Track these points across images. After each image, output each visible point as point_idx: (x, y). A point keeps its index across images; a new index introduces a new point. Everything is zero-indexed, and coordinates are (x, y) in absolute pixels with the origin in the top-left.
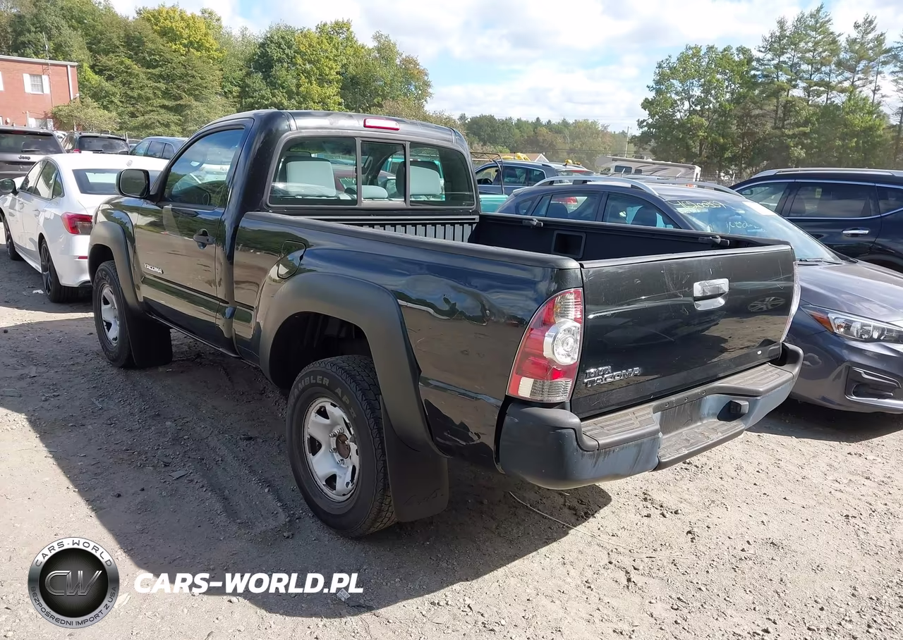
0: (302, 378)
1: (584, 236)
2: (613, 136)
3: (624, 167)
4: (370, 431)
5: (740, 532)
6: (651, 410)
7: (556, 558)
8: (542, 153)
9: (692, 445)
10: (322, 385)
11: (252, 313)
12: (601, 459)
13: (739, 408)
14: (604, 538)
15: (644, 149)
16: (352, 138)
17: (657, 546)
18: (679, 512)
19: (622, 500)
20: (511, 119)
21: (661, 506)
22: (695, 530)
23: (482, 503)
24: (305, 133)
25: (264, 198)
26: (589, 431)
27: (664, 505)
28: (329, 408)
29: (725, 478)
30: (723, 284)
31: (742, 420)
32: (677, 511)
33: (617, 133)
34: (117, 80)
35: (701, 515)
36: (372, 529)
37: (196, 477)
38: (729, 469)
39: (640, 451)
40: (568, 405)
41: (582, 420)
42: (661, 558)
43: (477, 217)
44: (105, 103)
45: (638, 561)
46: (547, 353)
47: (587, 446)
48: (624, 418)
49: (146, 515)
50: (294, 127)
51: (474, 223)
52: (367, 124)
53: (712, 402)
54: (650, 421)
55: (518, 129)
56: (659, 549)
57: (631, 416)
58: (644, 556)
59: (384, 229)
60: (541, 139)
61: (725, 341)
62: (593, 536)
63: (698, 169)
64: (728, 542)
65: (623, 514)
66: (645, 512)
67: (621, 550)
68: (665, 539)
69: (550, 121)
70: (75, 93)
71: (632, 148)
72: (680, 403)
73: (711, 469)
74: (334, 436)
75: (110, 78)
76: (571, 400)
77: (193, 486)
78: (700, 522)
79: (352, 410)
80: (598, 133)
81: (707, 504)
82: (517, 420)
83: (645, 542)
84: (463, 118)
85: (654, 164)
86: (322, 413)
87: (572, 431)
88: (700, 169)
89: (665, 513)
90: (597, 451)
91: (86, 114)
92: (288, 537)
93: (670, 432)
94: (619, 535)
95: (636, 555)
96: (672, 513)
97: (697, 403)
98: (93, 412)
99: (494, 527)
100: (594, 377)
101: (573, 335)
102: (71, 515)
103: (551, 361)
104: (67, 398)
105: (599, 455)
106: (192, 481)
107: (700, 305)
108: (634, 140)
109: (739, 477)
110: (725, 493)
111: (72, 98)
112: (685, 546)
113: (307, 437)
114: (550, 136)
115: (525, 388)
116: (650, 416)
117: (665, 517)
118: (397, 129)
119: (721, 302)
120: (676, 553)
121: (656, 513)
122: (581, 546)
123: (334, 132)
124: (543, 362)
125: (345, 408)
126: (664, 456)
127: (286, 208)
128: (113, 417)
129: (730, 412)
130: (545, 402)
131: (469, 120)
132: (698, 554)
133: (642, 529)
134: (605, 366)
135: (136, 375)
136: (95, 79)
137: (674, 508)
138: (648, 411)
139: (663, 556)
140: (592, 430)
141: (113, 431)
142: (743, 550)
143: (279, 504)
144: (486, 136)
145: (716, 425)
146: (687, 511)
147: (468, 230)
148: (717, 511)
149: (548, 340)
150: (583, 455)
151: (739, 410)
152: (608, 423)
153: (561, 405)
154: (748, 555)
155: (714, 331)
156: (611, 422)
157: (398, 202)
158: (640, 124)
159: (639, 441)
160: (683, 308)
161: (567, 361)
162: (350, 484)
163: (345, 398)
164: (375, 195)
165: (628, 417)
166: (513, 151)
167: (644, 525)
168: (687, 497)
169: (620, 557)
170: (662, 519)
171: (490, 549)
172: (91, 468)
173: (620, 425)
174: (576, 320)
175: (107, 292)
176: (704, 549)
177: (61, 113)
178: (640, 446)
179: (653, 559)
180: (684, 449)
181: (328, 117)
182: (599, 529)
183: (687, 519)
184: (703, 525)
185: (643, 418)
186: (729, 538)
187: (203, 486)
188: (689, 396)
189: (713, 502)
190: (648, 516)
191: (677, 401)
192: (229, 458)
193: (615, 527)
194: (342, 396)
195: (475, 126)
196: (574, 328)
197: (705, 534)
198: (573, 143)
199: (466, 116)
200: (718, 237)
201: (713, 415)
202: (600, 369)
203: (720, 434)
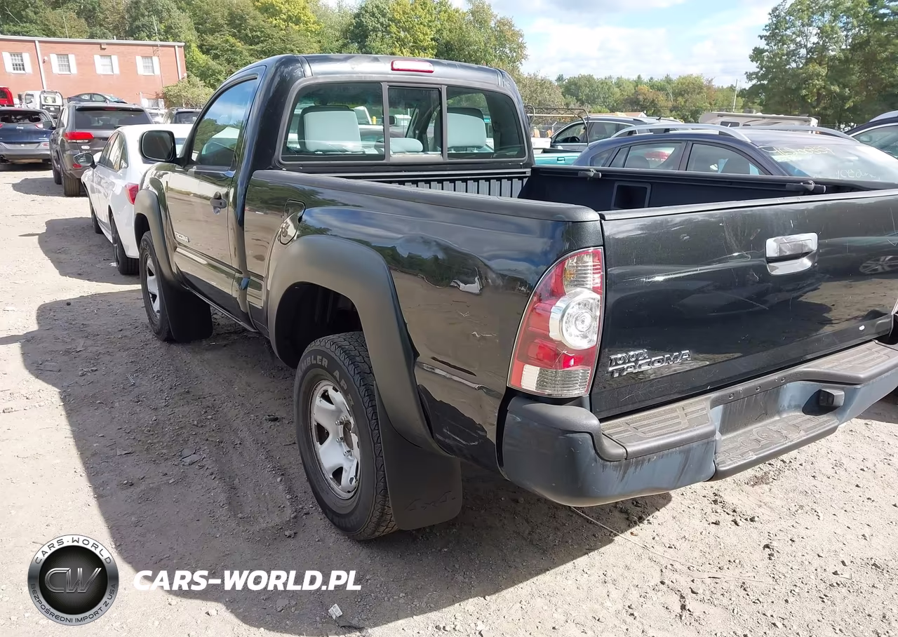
0: (306, 356)
1: (649, 188)
2: (721, 90)
3: (729, 123)
4: (368, 422)
5: (833, 548)
6: (708, 404)
7: (596, 574)
8: (643, 111)
9: (762, 448)
10: (321, 367)
11: (262, 283)
12: (631, 470)
13: (831, 399)
14: (659, 549)
15: (754, 103)
16: (378, 83)
17: (724, 563)
18: (756, 519)
19: (687, 502)
20: (610, 77)
21: (734, 511)
22: (775, 544)
23: (517, 501)
24: (321, 80)
25: (276, 153)
26: (614, 434)
27: (737, 510)
28: (331, 393)
29: (819, 477)
30: (810, 240)
31: (835, 414)
32: (754, 518)
33: (725, 87)
34: (222, 58)
35: (784, 524)
36: (377, 534)
37: (208, 463)
38: (825, 465)
39: (687, 459)
40: (587, 402)
41: (601, 420)
42: (727, 579)
43: (528, 170)
44: (212, 82)
45: (698, 582)
46: (554, 334)
47: (612, 456)
48: (669, 416)
49: (145, 505)
50: (308, 73)
51: (526, 177)
52: (395, 67)
53: (795, 391)
54: (704, 420)
55: (619, 87)
56: (725, 567)
57: (679, 413)
58: (706, 575)
59: (417, 186)
60: (641, 98)
61: (828, 309)
62: (645, 547)
63: (814, 122)
64: (817, 562)
65: (685, 520)
66: (713, 518)
67: (677, 566)
68: (735, 553)
69: (652, 78)
70: (183, 73)
71: (741, 101)
72: (749, 393)
73: (801, 465)
74: (341, 423)
75: (216, 57)
76: (590, 394)
77: (202, 473)
78: (781, 533)
79: (350, 397)
80: (701, 87)
81: (793, 509)
82: (518, 419)
83: (709, 557)
84: (560, 79)
85: (764, 118)
86: (326, 397)
87: (588, 436)
88: (817, 121)
89: (738, 520)
90: (624, 461)
91: (192, 93)
92: (290, 537)
93: (735, 429)
94: (678, 546)
95: (696, 575)
96: (746, 520)
97: (774, 392)
98: (124, 388)
99: (527, 532)
100: (623, 364)
101: (591, 310)
102: (70, 503)
103: (561, 344)
104: (104, 373)
105: (627, 466)
106: (203, 466)
107: (776, 268)
108: (743, 93)
109: (837, 476)
110: (818, 496)
111: (180, 78)
112: (760, 565)
113: (314, 424)
114: (651, 95)
115: (530, 379)
116: (705, 412)
117: (738, 525)
118: (432, 72)
119: (806, 263)
120: (748, 575)
121: (726, 519)
122: (629, 560)
123: (355, 78)
124: (550, 345)
125: (345, 394)
126: (723, 462)
127: (302, 165)
128: (142, 395)
129: (820, 404)
130: (554, 396)
131: (567, 81)
132: (776, 577)
133: (707, 540)
134: (639, 350)
135: (177, 349)
136: (202, 58)
137: (750, 514)
138: (703, 406)
139: (731, 576)
140: (620, 432)
141: (138, 410)
142: (835, 573)
143: (288, 497)
144: (584, 97)
145: (799, 420)
146: (766, 517)
147: (518, 185)
148: (805, 519)
149: (555, 316)
150: (604, 467)
151: (830, 401)
152: (645, 422)
153: (578, 401)
154: (842, 580)
155: (812, 297)
156: (651, 421)
157: (434, 156)
158: (750, 76)
159: (686, 447)
160: (752, 272)
161: (584, 344)
162: (354, 480)
163: (343, 382)
164: (405, 149)
165: (674, 415)
166: (613, 110)
167: (711, 536)
168: (767, 499)
169: (675, 576)
170: (734, 527)
171: (517, 560)
172: (106, 450)
173: (660, 425)
174: (595, 290)
175: (150, 262)
176: (784, 570)
177: (170, 93)
178: (688, 452)
179: (718, 580)
180: (751, 453)
181: (349, 61)
182: (654, 539)
183: (767, 528)
184: (785, 538)
185: (695, 415)
186: (819, 556)
187: (212, 474)
188: (762, 384)
189: (801, 507)
190: (716, 523)
191: (746, 391)
192: (249, 442)
193: (673, 536)
194: (341, 379)
195: (573, 86)
196: (591, 301)
197: (788, 549)
198: (676, 100)
199: (564, 77)
200: (811, 182)
201: (796, 407)
202: (632, 353)
203: (802, 433)
